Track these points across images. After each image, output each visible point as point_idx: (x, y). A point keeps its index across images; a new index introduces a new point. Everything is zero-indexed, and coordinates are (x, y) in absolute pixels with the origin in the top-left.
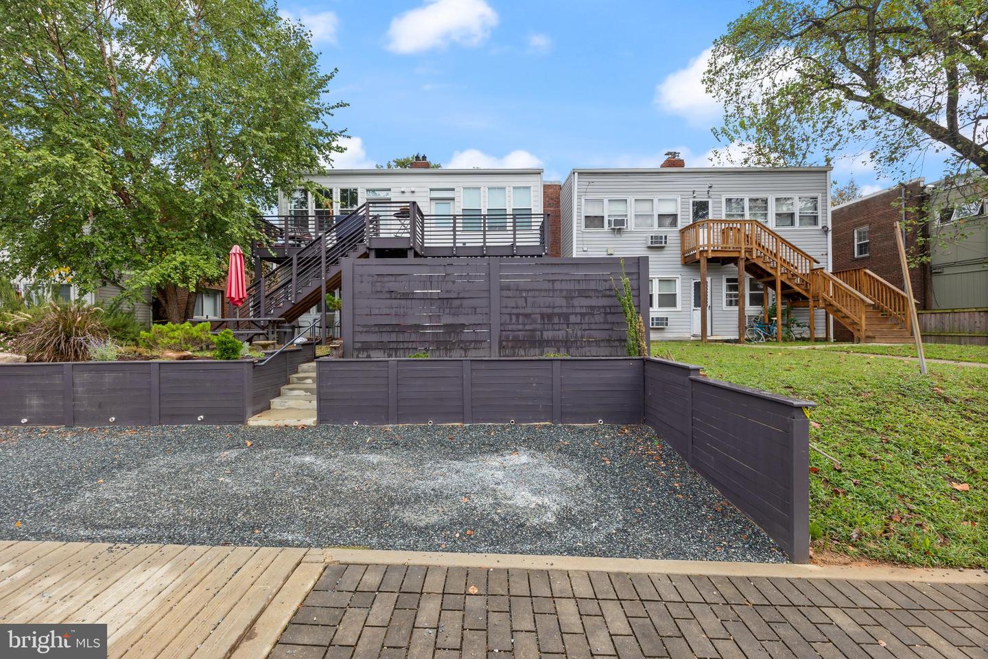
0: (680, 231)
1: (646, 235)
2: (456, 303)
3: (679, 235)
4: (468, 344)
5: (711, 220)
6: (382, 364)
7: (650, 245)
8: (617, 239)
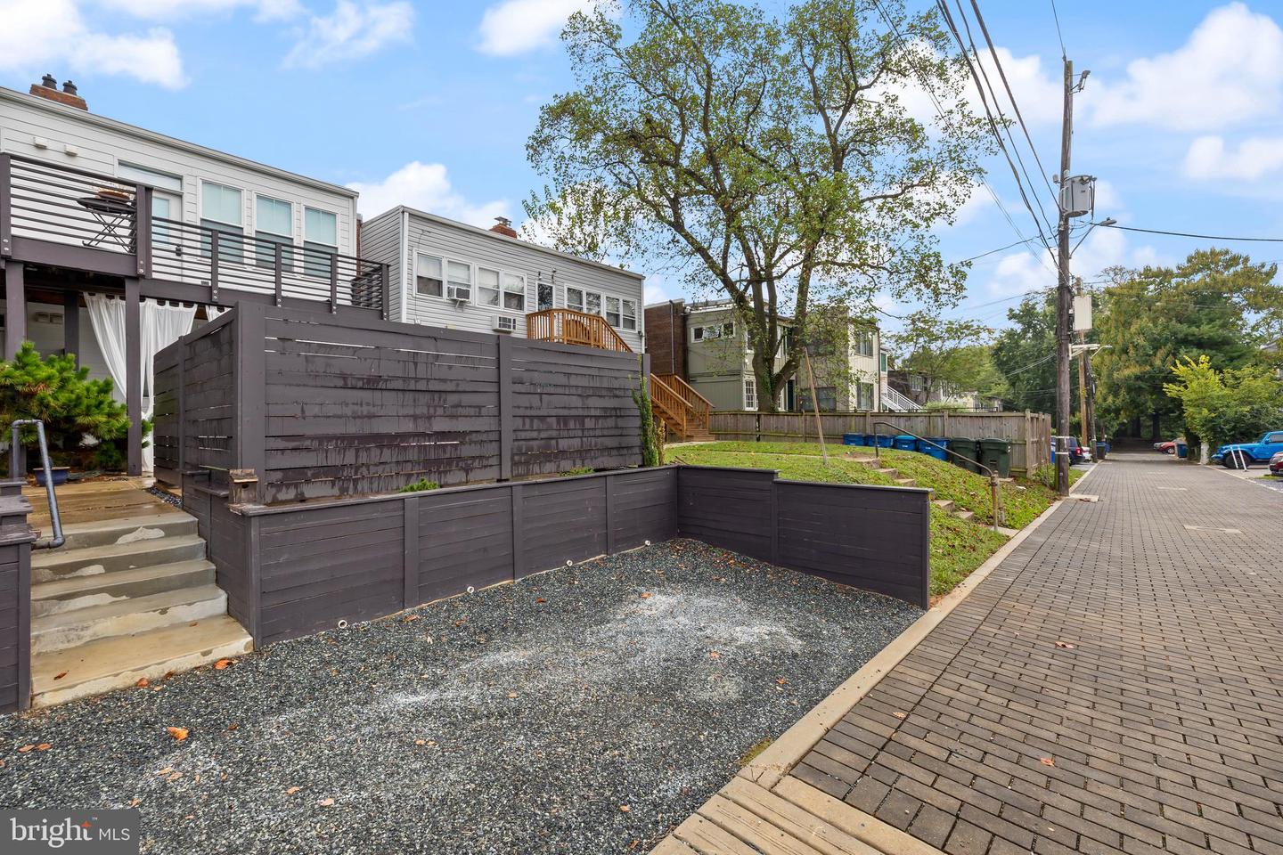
0: (527, 315)
1: (491, 315)
2: (453, 399)
3: (525, 320)
4: (470, 462)
5: (555, 310)
6: (391, 506)
7: (497, 327)
8: (460, 314)
